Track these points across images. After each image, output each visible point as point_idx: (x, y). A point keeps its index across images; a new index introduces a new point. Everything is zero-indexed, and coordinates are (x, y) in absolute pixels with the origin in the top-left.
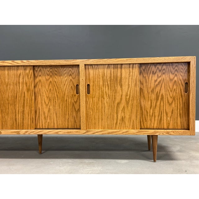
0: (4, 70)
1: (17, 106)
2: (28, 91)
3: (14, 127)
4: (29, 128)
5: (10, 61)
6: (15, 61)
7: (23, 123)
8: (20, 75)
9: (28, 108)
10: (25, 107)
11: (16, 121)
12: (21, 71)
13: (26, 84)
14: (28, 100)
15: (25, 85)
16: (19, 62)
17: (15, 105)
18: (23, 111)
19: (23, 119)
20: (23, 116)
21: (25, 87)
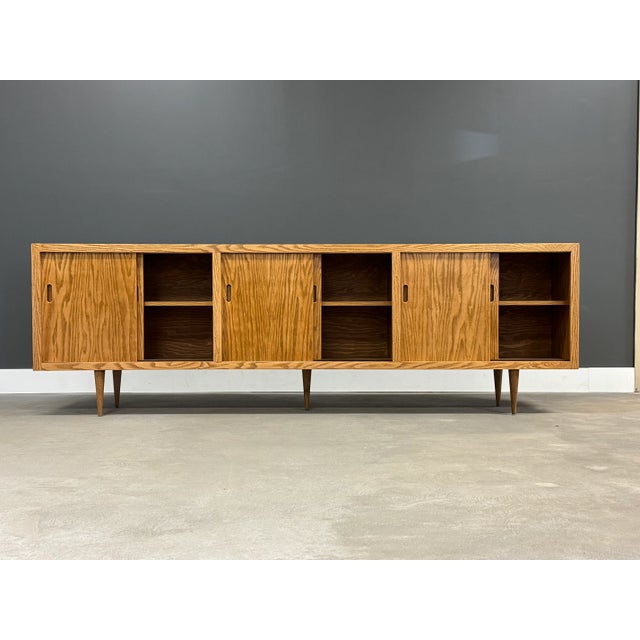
0: (264, 259)
1: (285, 320)
2: (304, 297)
3: (279, 358)
4: (305, 358)
5: (275, 246)
6: (285, 246)
7: (294, 350)
8: (291, 267)
9: (303, 325)
10: (299, 323)
11: (282, 346)
12: (293, 262)
13: (301, 283)
14: (304, 310)
15: (298, 287)
16: (290, 248)
17: (281, 320)
18: (295, 330)
19: (294, 344)
20: (295, 339)
21: (299, 290)
